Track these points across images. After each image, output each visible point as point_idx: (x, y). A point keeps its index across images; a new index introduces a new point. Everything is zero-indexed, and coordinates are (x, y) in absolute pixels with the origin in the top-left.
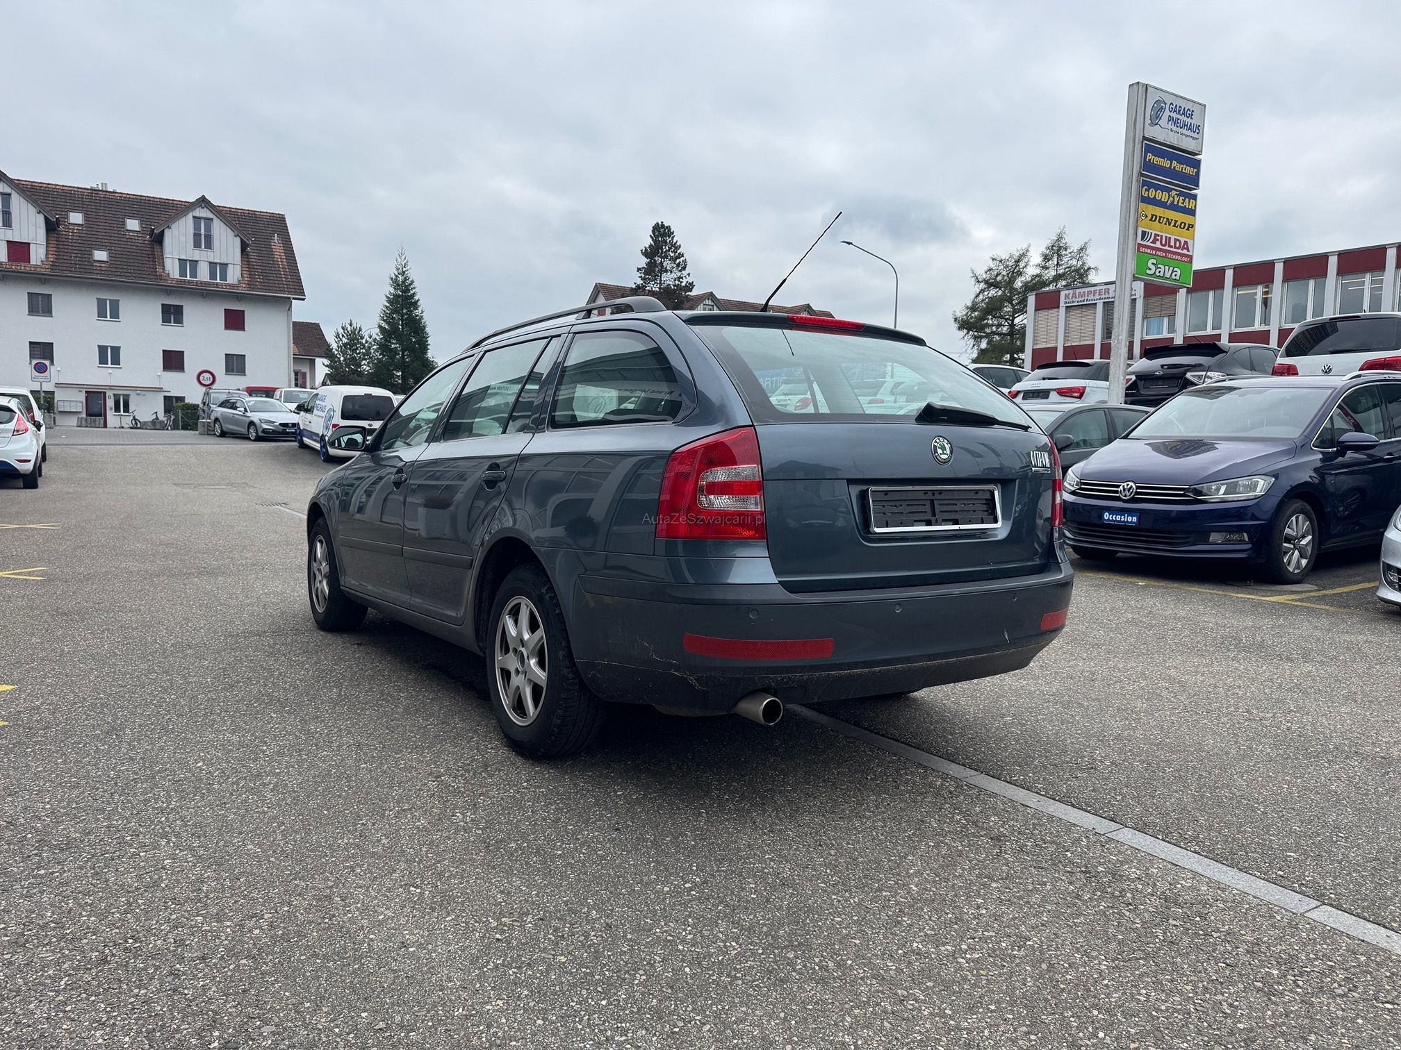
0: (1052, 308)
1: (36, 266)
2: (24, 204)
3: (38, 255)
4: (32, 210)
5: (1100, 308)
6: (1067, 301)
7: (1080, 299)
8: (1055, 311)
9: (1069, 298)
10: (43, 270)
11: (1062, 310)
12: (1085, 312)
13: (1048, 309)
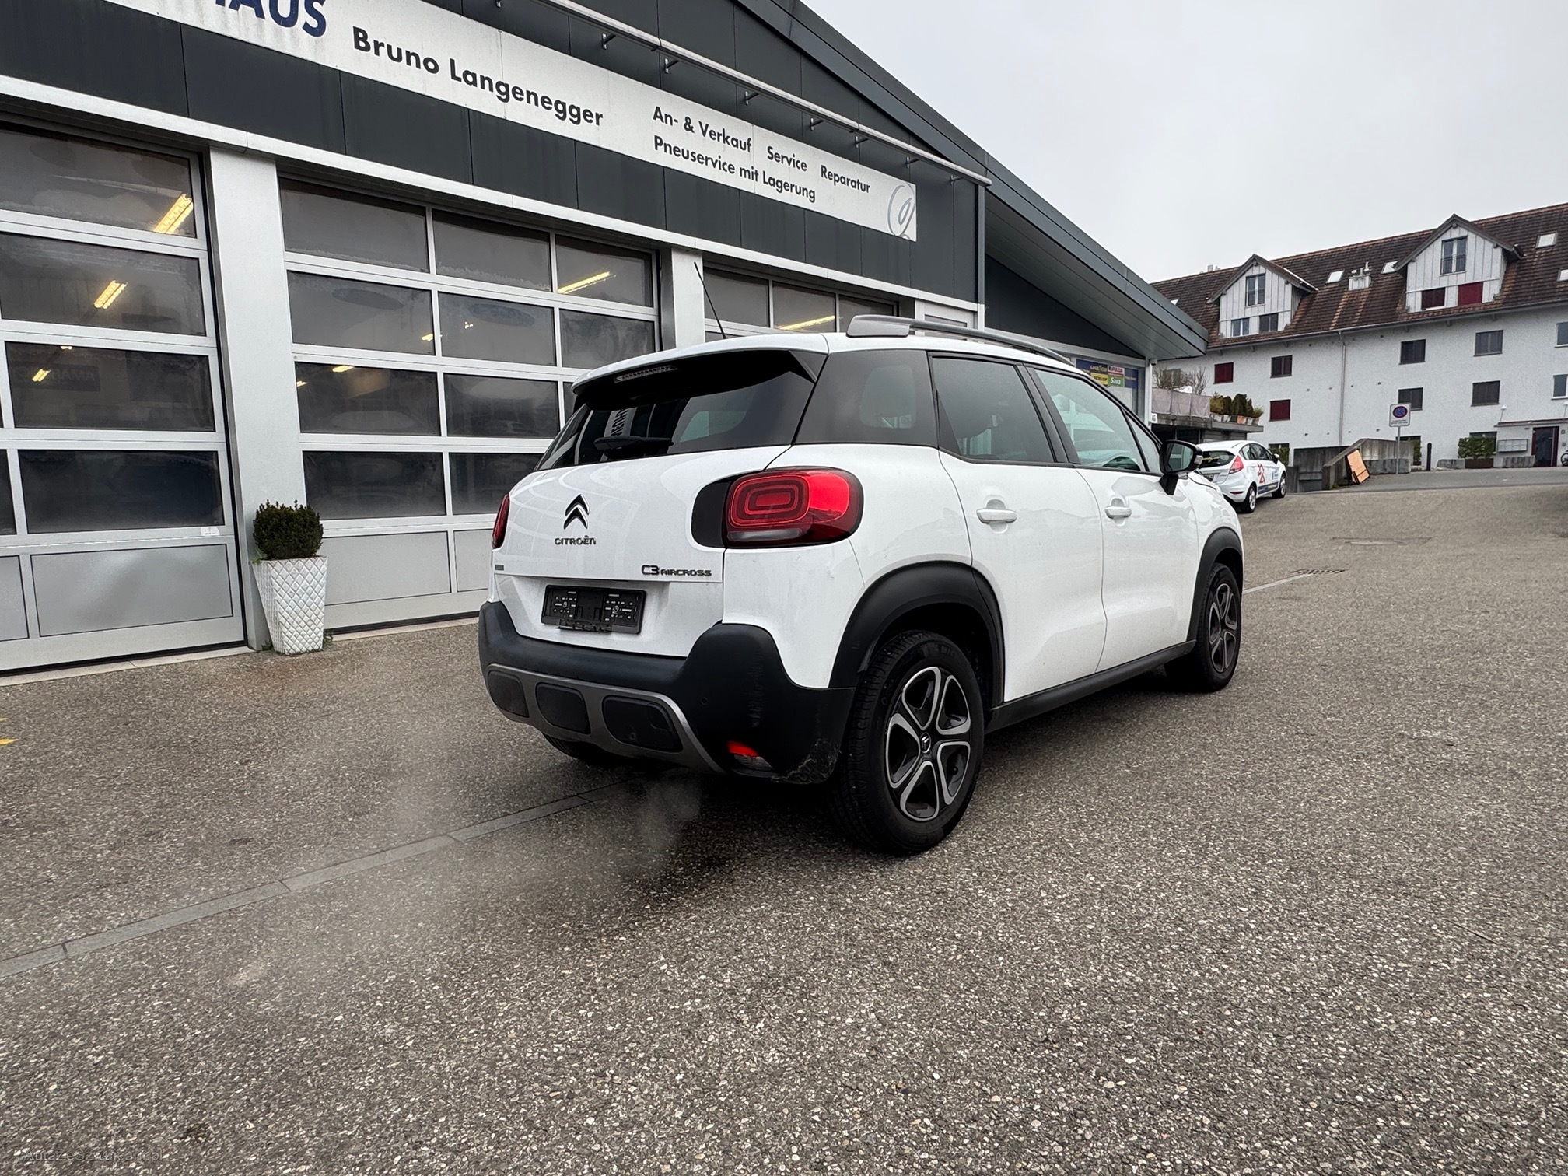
1: (1486, 304)
2: (1480, 240)
3: (1490, 293)
4: (1489, 245)
10: (1493, 306)
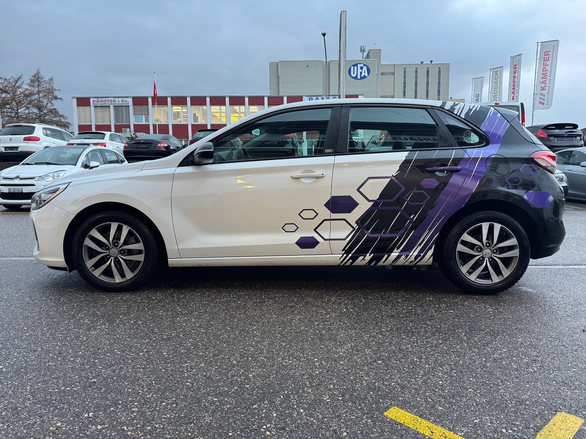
0: (86, 106)
5: (112, 108)
6: (94, 103)
7: (101, 103)
8: (88, 107)
9: (95, 102)
11: (92, 107)
12: (104, 109)
13: (84, 106)
